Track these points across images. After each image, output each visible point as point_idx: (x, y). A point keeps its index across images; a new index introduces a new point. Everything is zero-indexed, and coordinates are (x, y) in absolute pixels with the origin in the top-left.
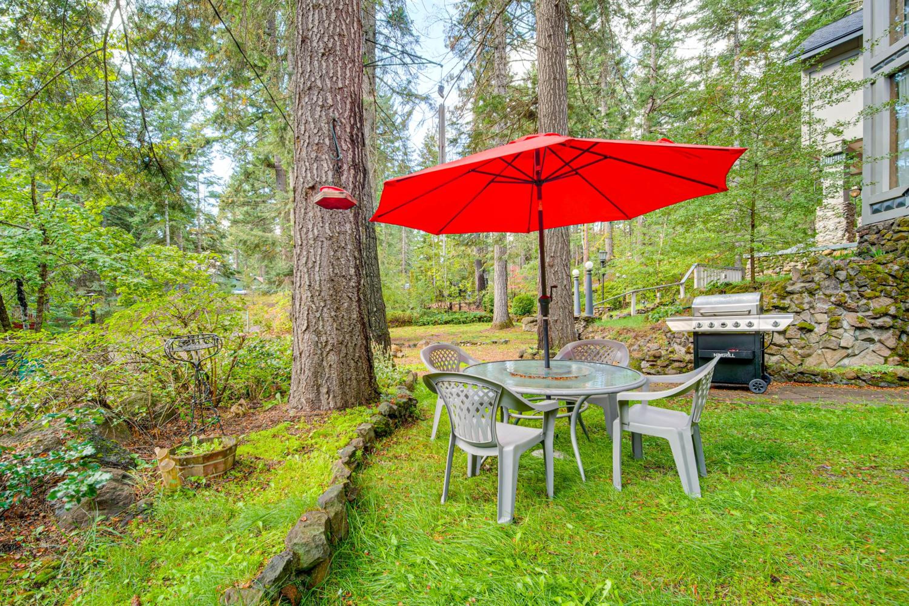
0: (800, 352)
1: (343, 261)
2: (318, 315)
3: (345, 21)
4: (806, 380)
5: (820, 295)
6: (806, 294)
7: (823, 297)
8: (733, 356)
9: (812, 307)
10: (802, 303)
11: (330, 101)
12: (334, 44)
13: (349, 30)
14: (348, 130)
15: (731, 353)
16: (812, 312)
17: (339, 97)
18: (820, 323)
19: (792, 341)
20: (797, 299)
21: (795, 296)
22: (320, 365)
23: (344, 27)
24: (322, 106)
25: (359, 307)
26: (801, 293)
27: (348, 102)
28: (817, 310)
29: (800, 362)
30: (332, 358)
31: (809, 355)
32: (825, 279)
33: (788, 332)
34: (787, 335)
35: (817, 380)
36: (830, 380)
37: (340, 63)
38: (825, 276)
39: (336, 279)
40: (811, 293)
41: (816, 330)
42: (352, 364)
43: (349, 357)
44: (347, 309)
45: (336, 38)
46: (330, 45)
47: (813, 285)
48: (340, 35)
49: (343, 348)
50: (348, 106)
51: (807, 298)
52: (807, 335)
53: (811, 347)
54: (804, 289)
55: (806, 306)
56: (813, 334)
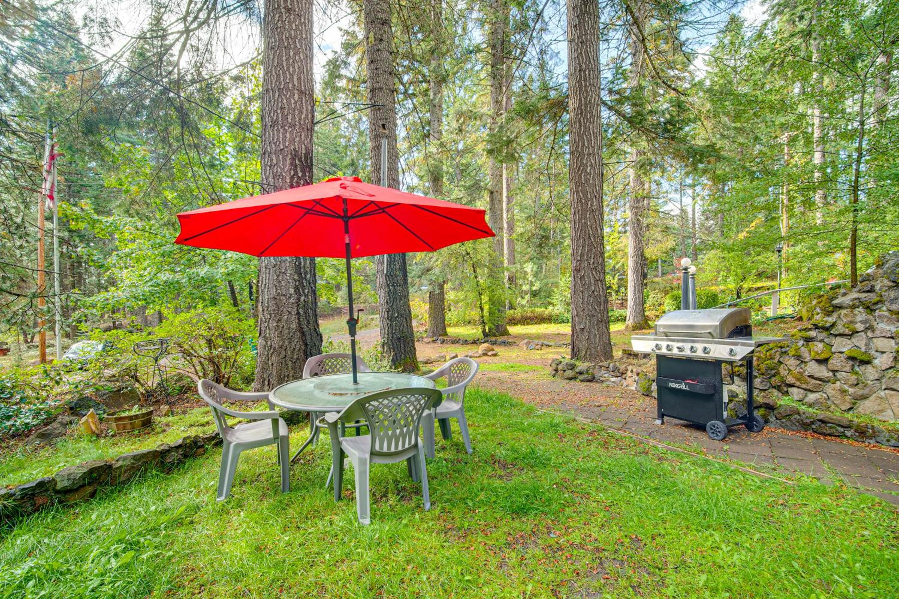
0: (851, 390)
1: (283, 283)
2: (266, 325)
3: (285, 96)
4: (829, 431)
5: (883, 311)
6: (861, 309)
7: (886, 314)
8: (687, 389)
9: (870, 328)
10: (852, 322)
11: (275, 161)
12: (278, 116)
13: (289, 103)
14: (288, 181)
15: (686, 384)
16: (870, 334)
17: (281, 157)
18: (883, 353)
19: (838, 375)
20: (846, 315)
21: (843, 312)
22: (267, 363)
23: (285, 101)
24: (270, 166)
25: (299, 319)
26: (853, 307)
27: (288, 159)
28: (877, 333)
29: (848, 406)
30: (274, 358)
31: (864, 397)
32: (890, 288)
33: (830, 361)
34: (830, 366)
35: (848, 434)
36: (871, 437)
37: (282, 130)
38: (891, 284)
39: (278, 297)
40: (870, 308)
41: (876, 362)
42: (290, 364)
43: (287, 358)
44: (287, 320)
45: (279, 111)
46: (275, 118)
47: (873, 297)
48: (281, 108)
49: (283, 351)
50: (288, 162)
51: (861, 315)
52: (863, 368)
53: (866, 385)
54: (857, 303)
55: (860, 327)
56: (869, 367)
